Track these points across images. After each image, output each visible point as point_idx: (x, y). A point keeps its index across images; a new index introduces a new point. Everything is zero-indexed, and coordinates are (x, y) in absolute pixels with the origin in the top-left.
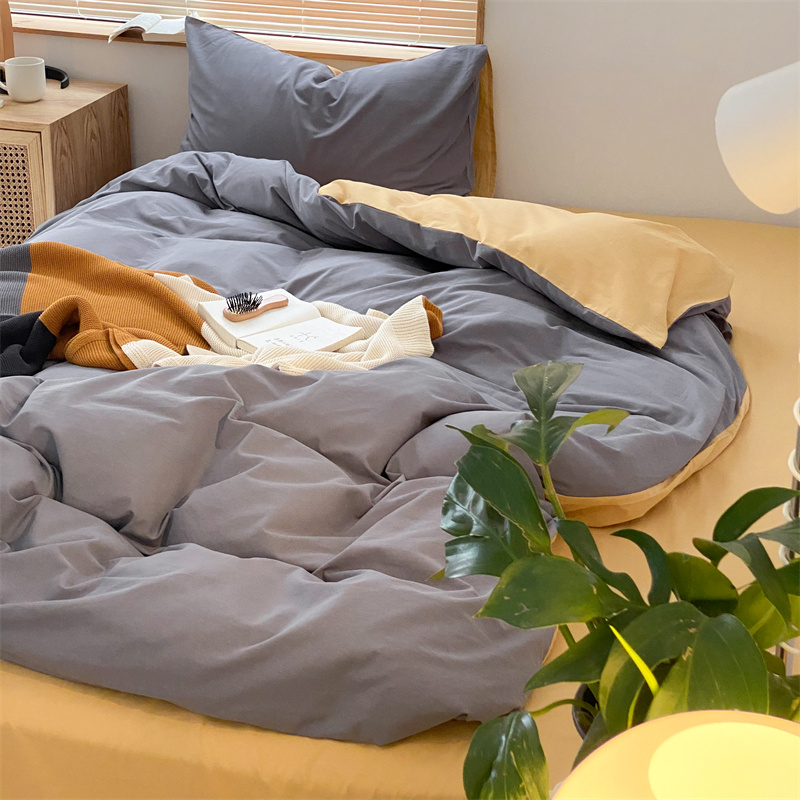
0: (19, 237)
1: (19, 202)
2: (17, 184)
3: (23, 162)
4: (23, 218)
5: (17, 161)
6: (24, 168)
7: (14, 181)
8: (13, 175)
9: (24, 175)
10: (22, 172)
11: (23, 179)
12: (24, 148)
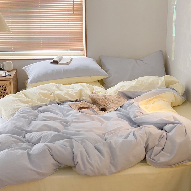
2: (4, 93)
3: (6, 88)
5: (4, 88)
7: (3, 92)
8: (3, 91)
9: (6, 91)
10: (5, 90)
12: (6, 85)
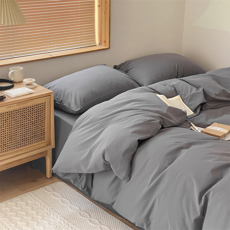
0: (40, 134)
1: (41, 122)
4: (42, 127)
5: (42, 108)
6: (44, 109)
8: (40, 113)
11: (43, 113)
12: (45, 102)
